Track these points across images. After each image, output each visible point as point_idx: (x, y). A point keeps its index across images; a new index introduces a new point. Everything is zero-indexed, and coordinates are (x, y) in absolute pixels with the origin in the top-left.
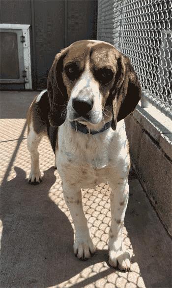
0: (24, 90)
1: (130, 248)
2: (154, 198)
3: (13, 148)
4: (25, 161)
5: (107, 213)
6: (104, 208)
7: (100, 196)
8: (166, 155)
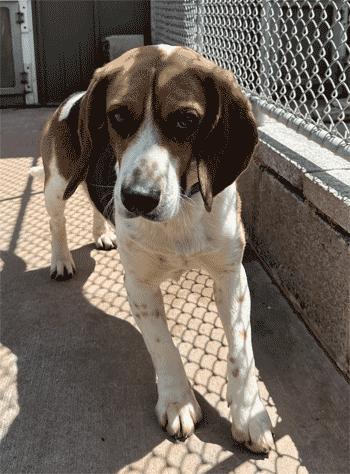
0: (24, 106)
1: (270, 405)
2: (297, 296)
3: (15, 213)
4: (39, 237)
5: (211, 333)
6: (204, 322)
7: (192, 298)
8: (319, 213)
